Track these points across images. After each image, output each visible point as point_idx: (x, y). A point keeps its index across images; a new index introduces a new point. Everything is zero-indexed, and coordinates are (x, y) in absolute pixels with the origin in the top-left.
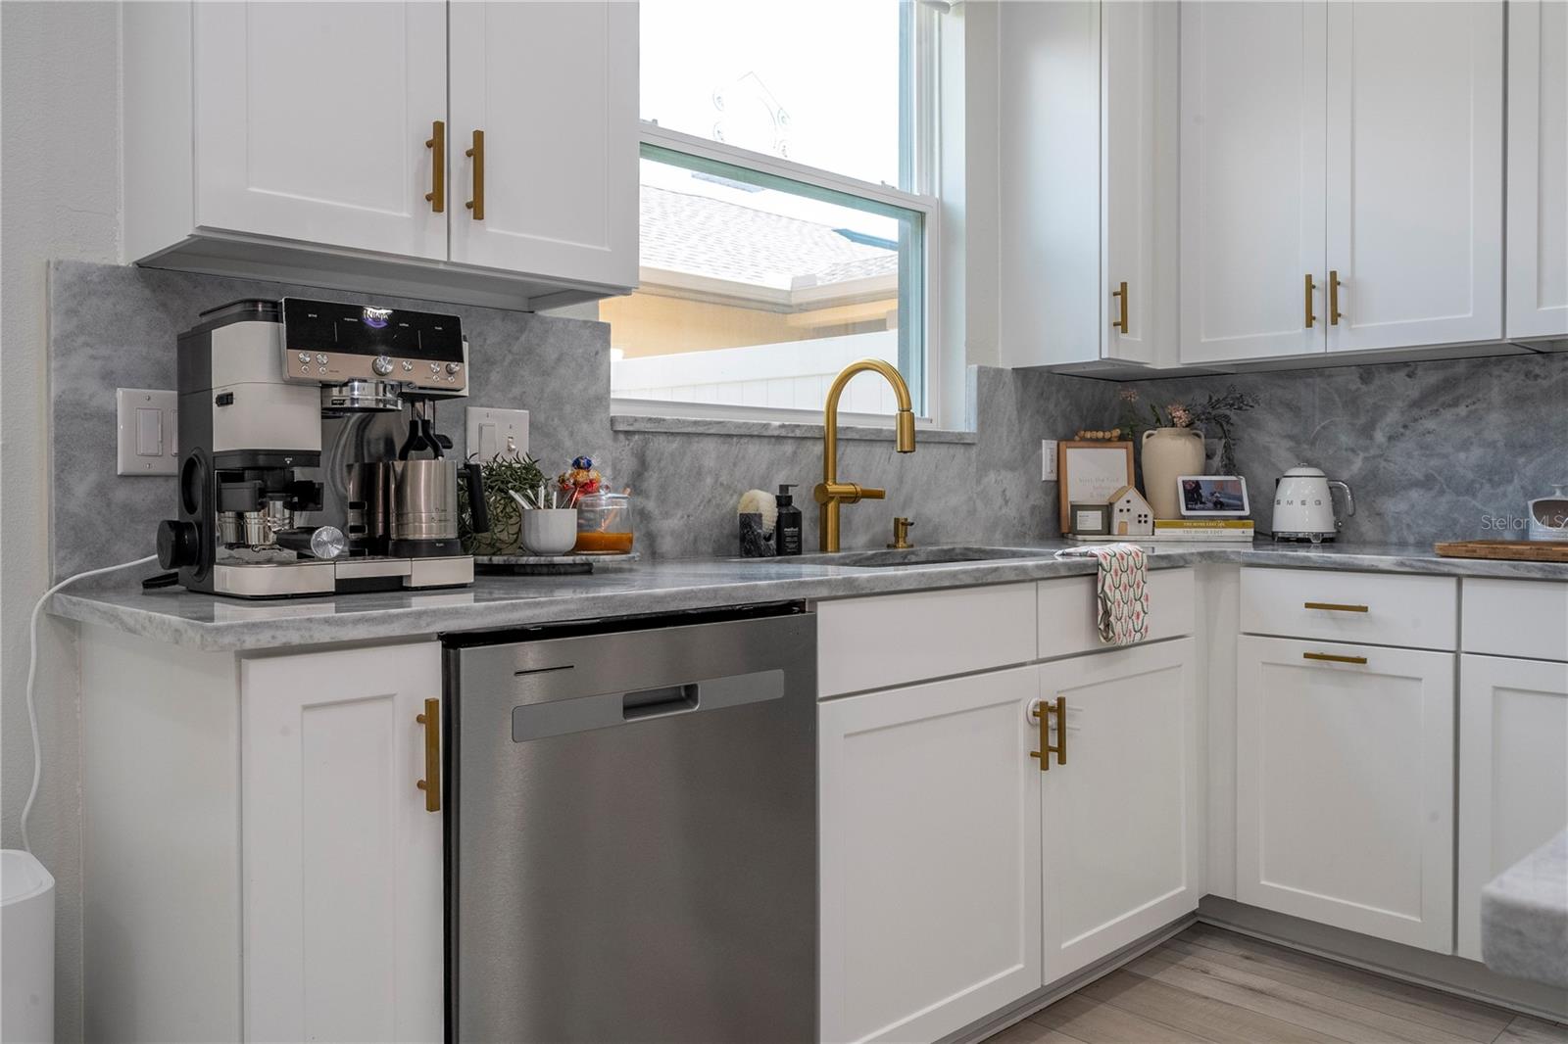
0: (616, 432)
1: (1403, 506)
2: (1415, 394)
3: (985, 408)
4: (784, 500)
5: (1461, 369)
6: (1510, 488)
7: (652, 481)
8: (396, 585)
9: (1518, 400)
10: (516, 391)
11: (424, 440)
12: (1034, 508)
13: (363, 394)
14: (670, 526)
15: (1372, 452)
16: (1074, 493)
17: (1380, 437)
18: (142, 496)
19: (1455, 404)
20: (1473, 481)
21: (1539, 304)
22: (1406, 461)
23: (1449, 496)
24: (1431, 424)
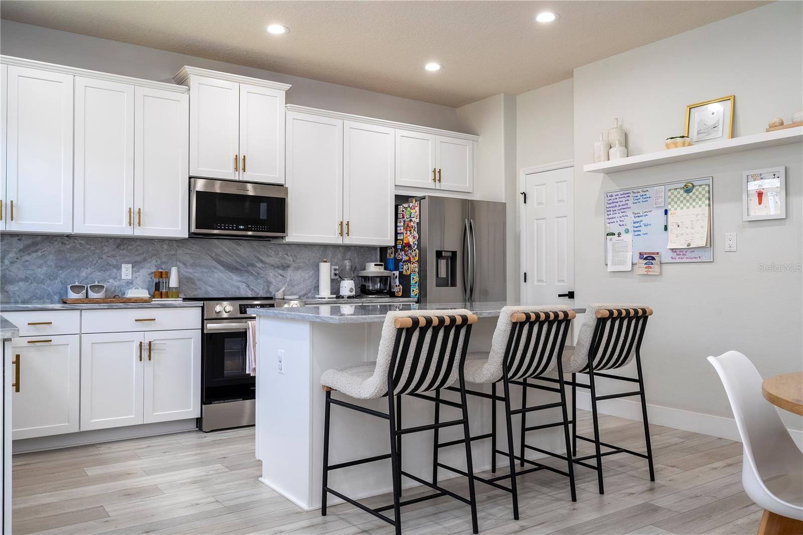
1: (16, 288)
2: (21, 247)
5: (39, 239)
6: (56, 281)
9: (59, 252)
15: (4, 267)
17: (6, 262)
19: (37, 251)
20: (43, 279)
21: (84, 223)
22: (17, 271)
23: (35, 284)
24: (27, 258)
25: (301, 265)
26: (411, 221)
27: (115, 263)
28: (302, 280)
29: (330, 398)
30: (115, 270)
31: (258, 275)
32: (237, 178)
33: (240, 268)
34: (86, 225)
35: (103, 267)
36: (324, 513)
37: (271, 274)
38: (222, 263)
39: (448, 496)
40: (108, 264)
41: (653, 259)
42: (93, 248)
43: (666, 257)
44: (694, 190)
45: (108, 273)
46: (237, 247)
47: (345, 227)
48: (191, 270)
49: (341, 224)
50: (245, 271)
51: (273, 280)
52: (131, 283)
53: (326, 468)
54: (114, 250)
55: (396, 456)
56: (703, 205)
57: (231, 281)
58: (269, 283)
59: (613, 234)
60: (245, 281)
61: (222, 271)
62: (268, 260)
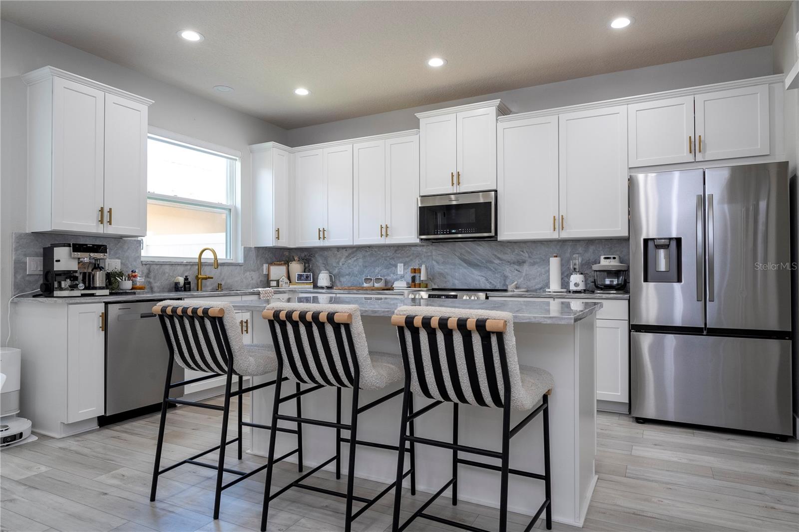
0: (143, 264)
2: (347, 254)
3: (246, 257)
4: (186, 279)
5: (355, 249)
6: (363, 276)
7: (152, 275)
8: (92, 295)
9: (364, 257)
10: (118, 256)
11: (97, 267)
12: (261, 281)
13: (86, 260)
14: (156, 285)
15: (339, 268)
16: (272, 277)
17: (341, 264)
18: (31, 279)
19: (354, 257)
22: (345, 269)
23: (353, 278)
24: (350, 261)
25: (538, 260)
27: (394, 263)
28: (538, 274)
30: (394, 268)
31: (496, 269)
32: (456, 191)
33: (480, 264)
34: (360, 239)
35: (387, 266)
37: (507, 269)
38: (465, 261)
40: (390, 264)
42: (382, 254)
45: (390, 270)
46: (477, 246)
48: (442, 267)
50: (484, 267)
51: (510, 275)
52: (403, 277)
54: (393, 254)
57: (473, 276)
58: (505, 278)
60: (484, 275)
61: (465, 268)
62: (505, 257)
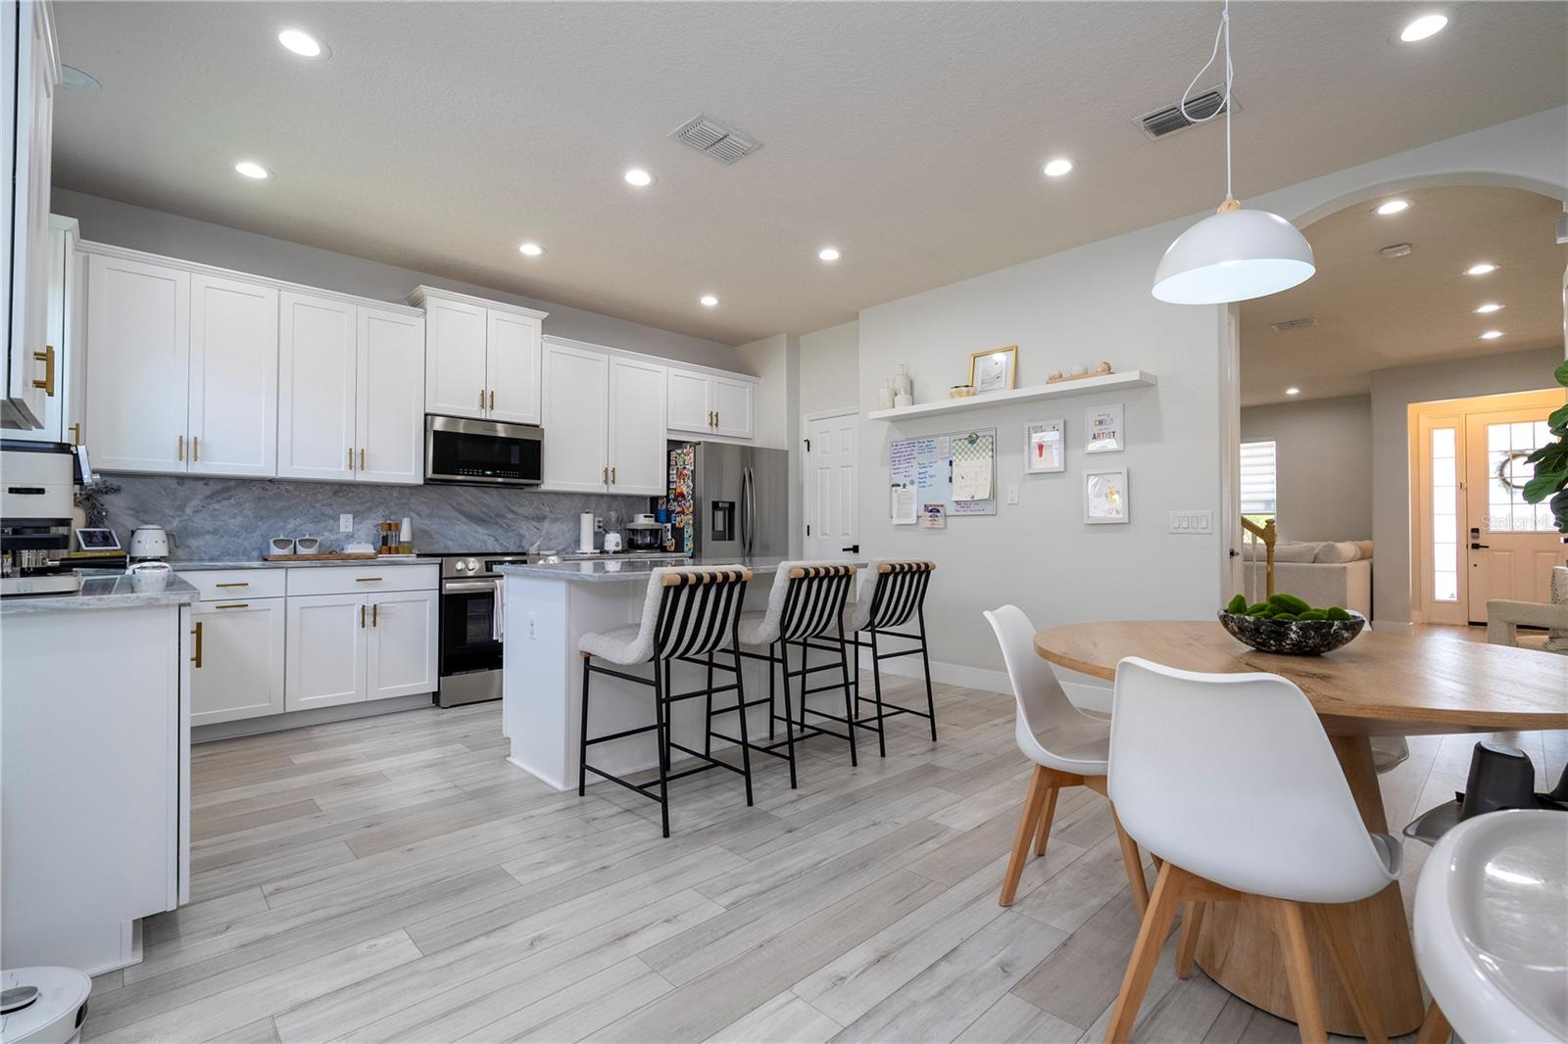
1: (201, 543)
2: (209, 493)
5: (232, 483)
6: (255, 535)
9: (259, 499)
15: (185, 517)
17: (188, 511)
19: (229, 498)
20: (238, 532)
21: (291, 465)
22: (201, 521)
23: (226, 538)
24: (217, 506)
25: (559, 516)
26: (685, 468)
27: (332, 512)
28: (560, 532)
29: (589, 665)
30: (331, 521)
31: (509, 527)
32: (483, 417)
33: (487, 519)
34: (294, 467)
35: (315, 517)
36: (582, 793)
37: (524, 527)
38: (464, 513)
39: (720, 768)
40: (323, 514)
41: (938, 511)
42: (303, 495)
43: (951, 509)
44: (978, 441)
45: (324, 524)
46: (483, 495)
47: (610, 474)
48: (426, 522)
49: (606, 471)
50: (493, 522)
51: (527, 534)
52: (352, 537)
53: (585, 743)
54: (330, 498)
55: (663, 726)
56: (987, 457)
57: (475, 535)
58: (522, 537)
59: (899, 485)
60: (492, 533)
61: (464, 523)
62: (521, 511)
